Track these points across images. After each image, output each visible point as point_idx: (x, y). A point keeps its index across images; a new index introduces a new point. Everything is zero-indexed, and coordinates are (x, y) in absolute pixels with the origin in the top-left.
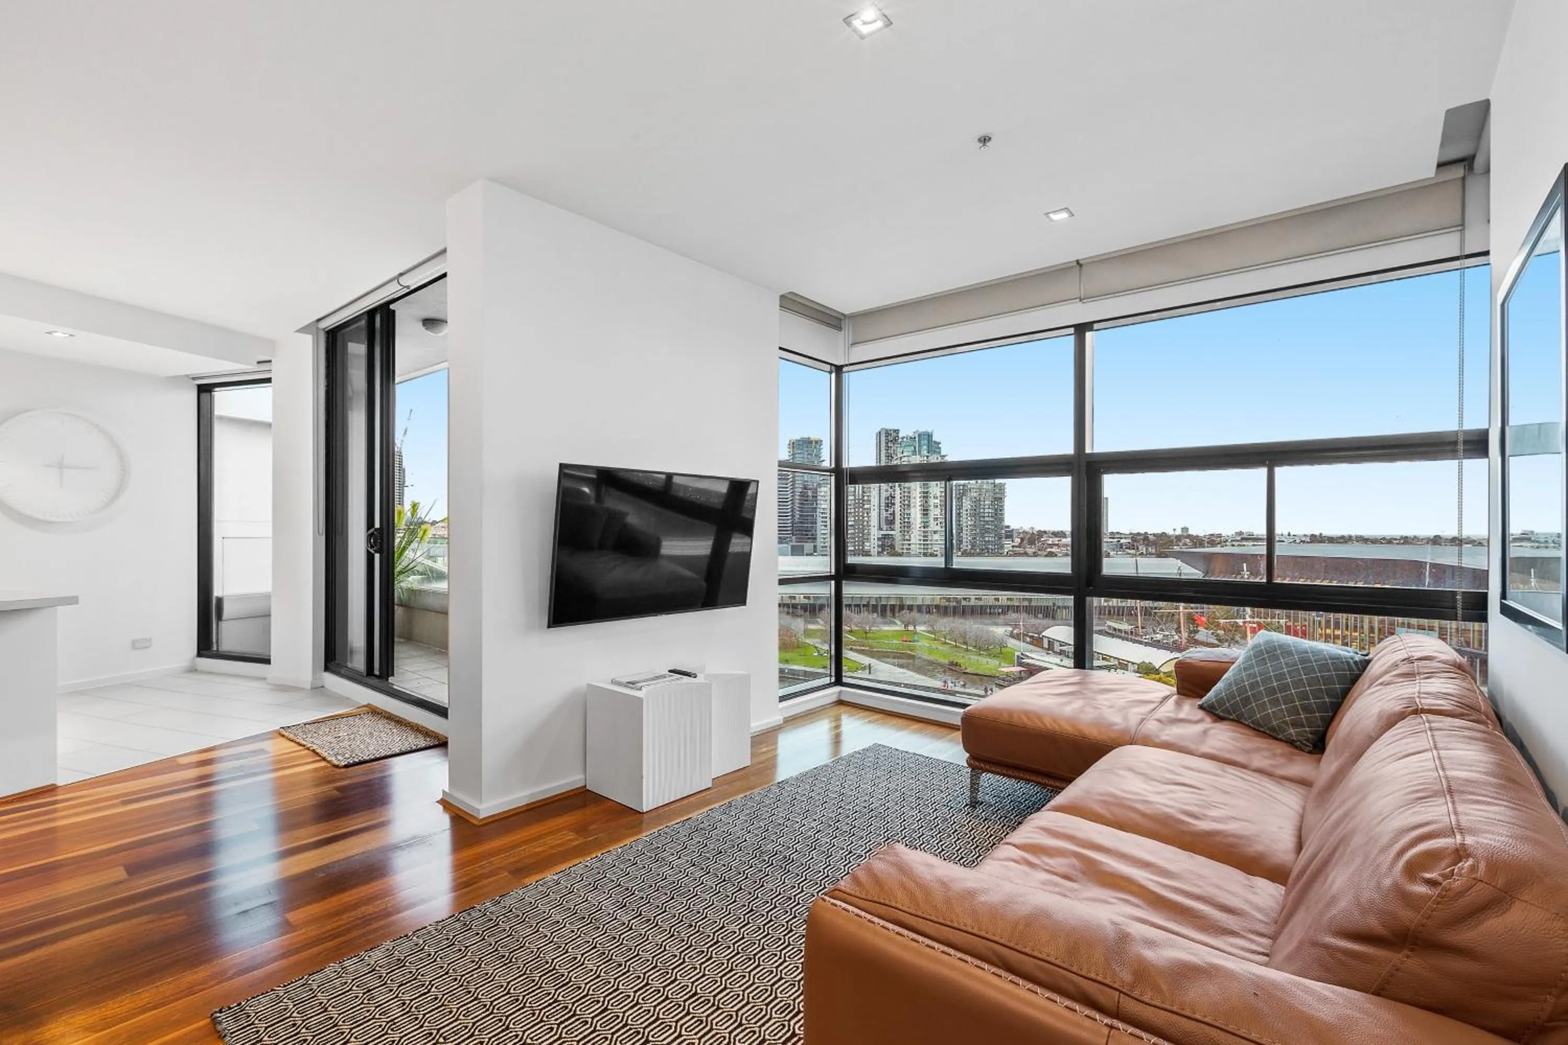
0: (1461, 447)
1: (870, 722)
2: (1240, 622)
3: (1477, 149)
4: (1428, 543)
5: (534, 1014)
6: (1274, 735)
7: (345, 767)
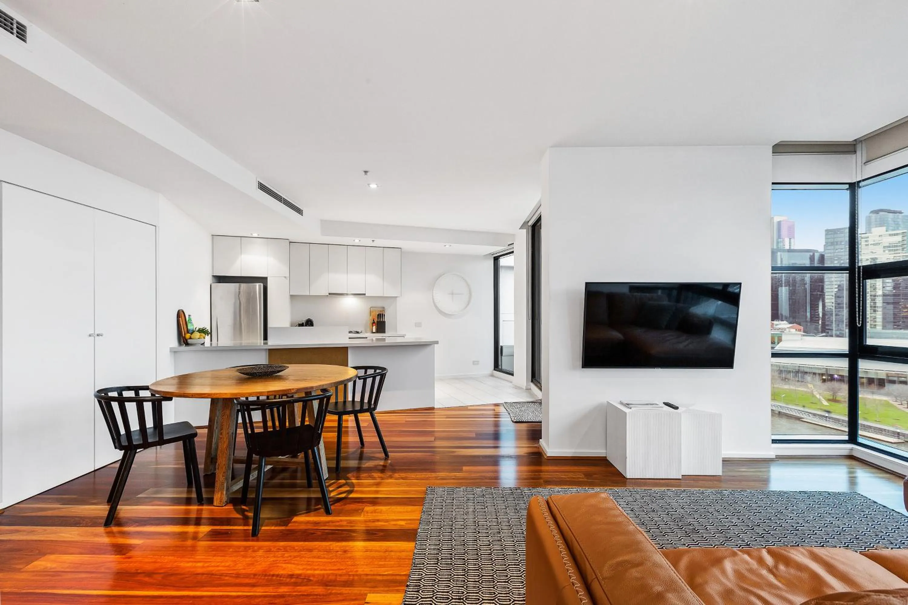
5: (511, 533)
7: (516, 422)
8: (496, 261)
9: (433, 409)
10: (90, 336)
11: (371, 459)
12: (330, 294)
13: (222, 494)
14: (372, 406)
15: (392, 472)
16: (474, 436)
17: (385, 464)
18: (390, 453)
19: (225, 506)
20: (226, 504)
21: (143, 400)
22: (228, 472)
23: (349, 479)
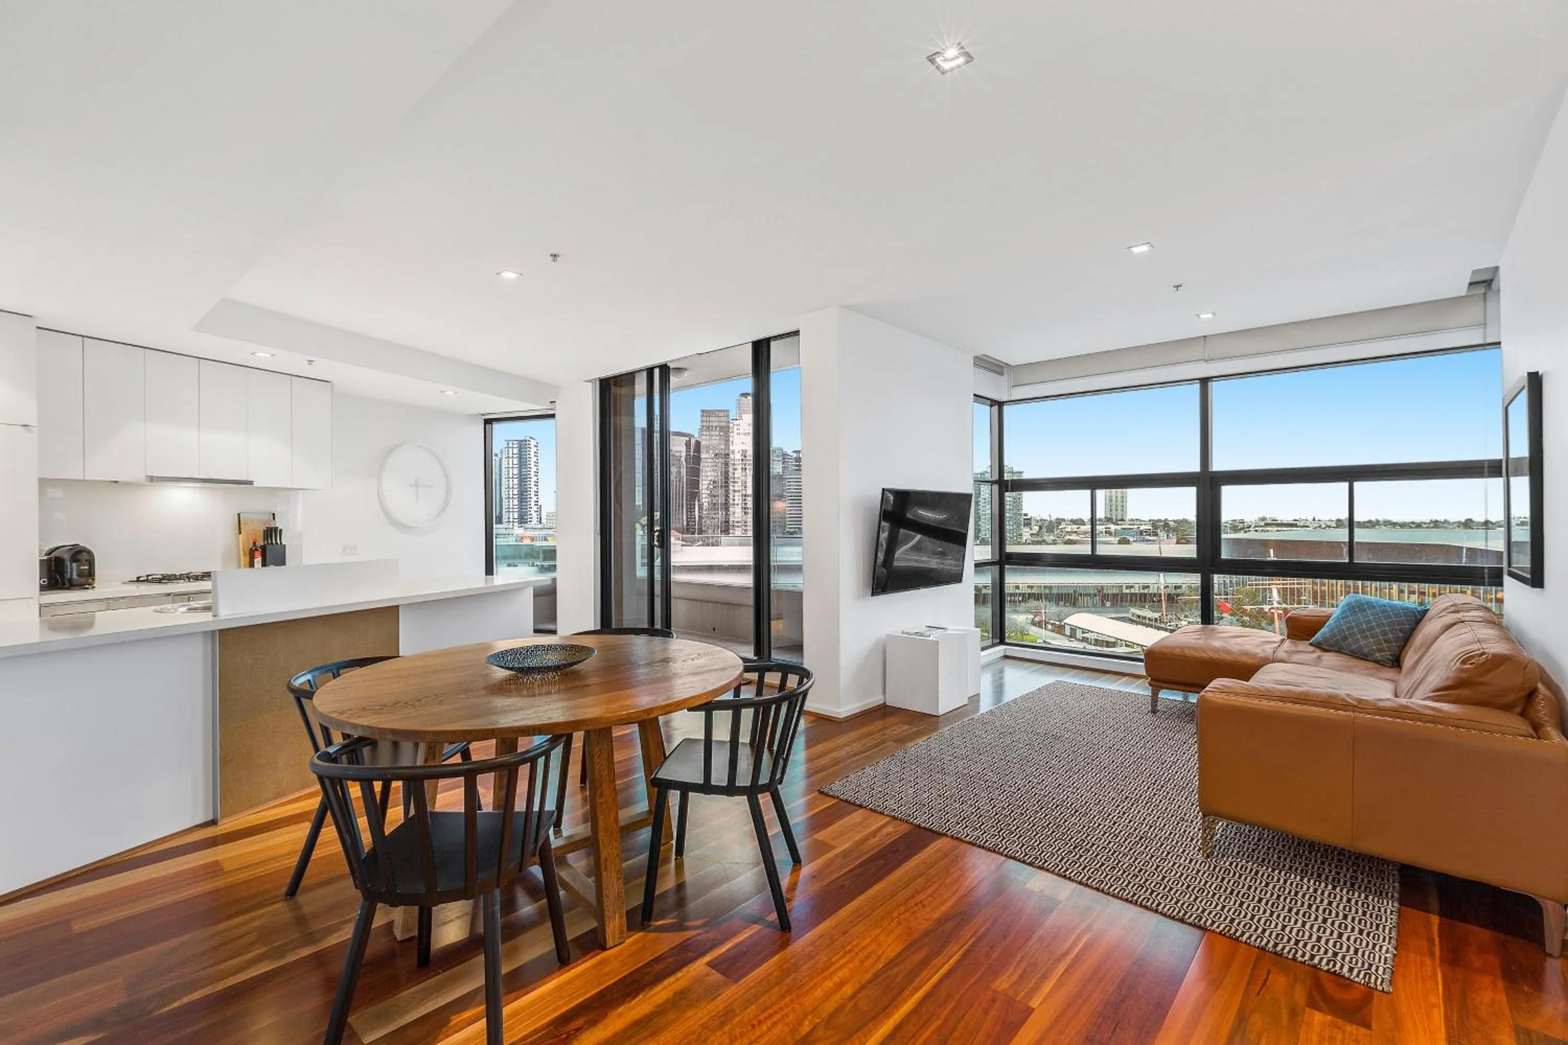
0: (1486, 469)
1: (1034, 671)
2: (1266, 608)
3: (1494, 276)
4: (1459, 527)
6: (1365, 658)
8: (487, 427)
12: (149, 478)
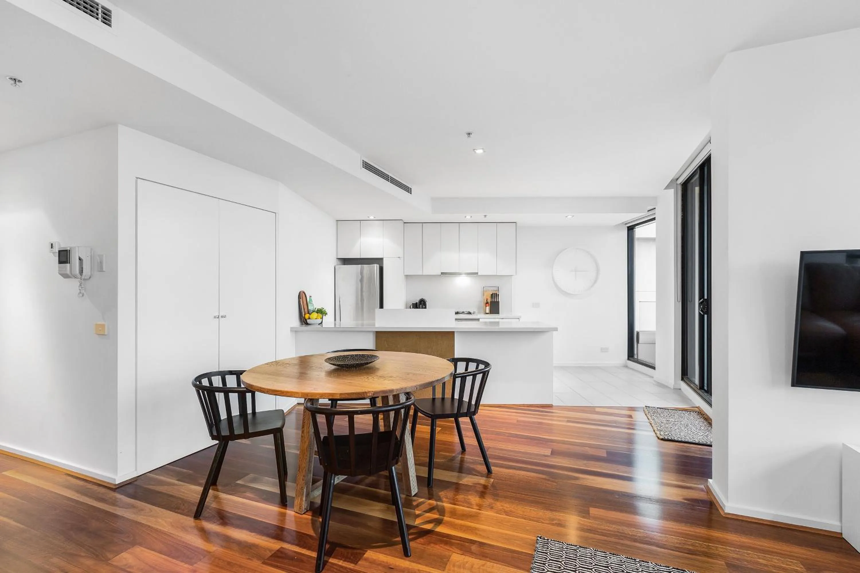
7: (662, 439)
8: (630, 231)
9: (550, 406)
10: (215, 317)
11: (471, 472)
12: (442, 273)
13: (301, 499)
14: (473, 409)
15: (493, 499)
16: (605, 455)
17: (486, 484)
18: (493, 466)
19: (304, 514)
20: (306, 512)
21: (228, 390)
22: (308, 476)
23: (439, 499)
